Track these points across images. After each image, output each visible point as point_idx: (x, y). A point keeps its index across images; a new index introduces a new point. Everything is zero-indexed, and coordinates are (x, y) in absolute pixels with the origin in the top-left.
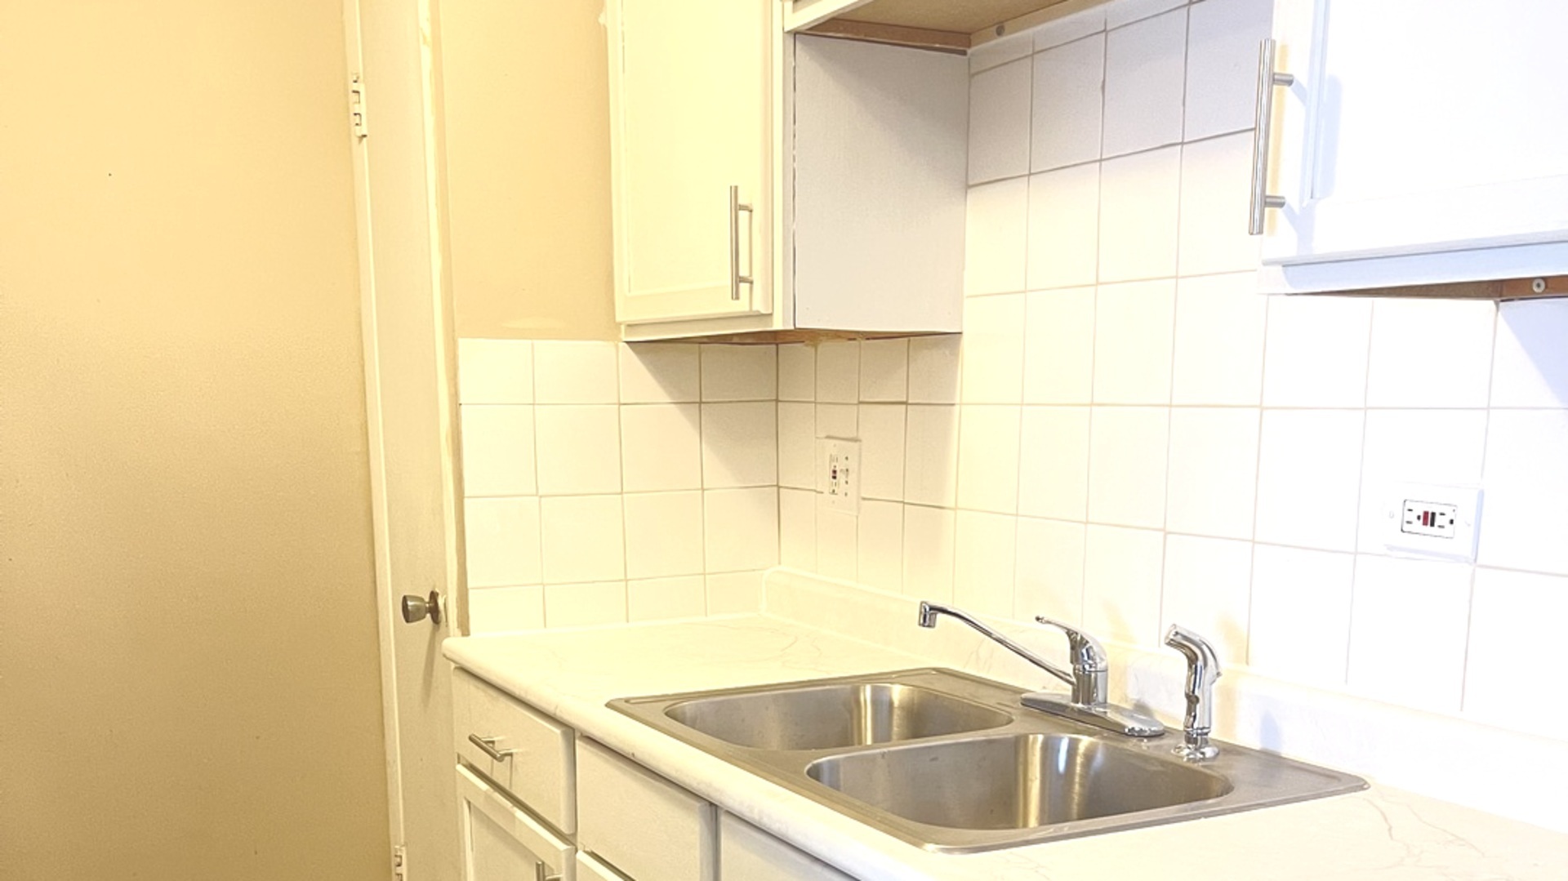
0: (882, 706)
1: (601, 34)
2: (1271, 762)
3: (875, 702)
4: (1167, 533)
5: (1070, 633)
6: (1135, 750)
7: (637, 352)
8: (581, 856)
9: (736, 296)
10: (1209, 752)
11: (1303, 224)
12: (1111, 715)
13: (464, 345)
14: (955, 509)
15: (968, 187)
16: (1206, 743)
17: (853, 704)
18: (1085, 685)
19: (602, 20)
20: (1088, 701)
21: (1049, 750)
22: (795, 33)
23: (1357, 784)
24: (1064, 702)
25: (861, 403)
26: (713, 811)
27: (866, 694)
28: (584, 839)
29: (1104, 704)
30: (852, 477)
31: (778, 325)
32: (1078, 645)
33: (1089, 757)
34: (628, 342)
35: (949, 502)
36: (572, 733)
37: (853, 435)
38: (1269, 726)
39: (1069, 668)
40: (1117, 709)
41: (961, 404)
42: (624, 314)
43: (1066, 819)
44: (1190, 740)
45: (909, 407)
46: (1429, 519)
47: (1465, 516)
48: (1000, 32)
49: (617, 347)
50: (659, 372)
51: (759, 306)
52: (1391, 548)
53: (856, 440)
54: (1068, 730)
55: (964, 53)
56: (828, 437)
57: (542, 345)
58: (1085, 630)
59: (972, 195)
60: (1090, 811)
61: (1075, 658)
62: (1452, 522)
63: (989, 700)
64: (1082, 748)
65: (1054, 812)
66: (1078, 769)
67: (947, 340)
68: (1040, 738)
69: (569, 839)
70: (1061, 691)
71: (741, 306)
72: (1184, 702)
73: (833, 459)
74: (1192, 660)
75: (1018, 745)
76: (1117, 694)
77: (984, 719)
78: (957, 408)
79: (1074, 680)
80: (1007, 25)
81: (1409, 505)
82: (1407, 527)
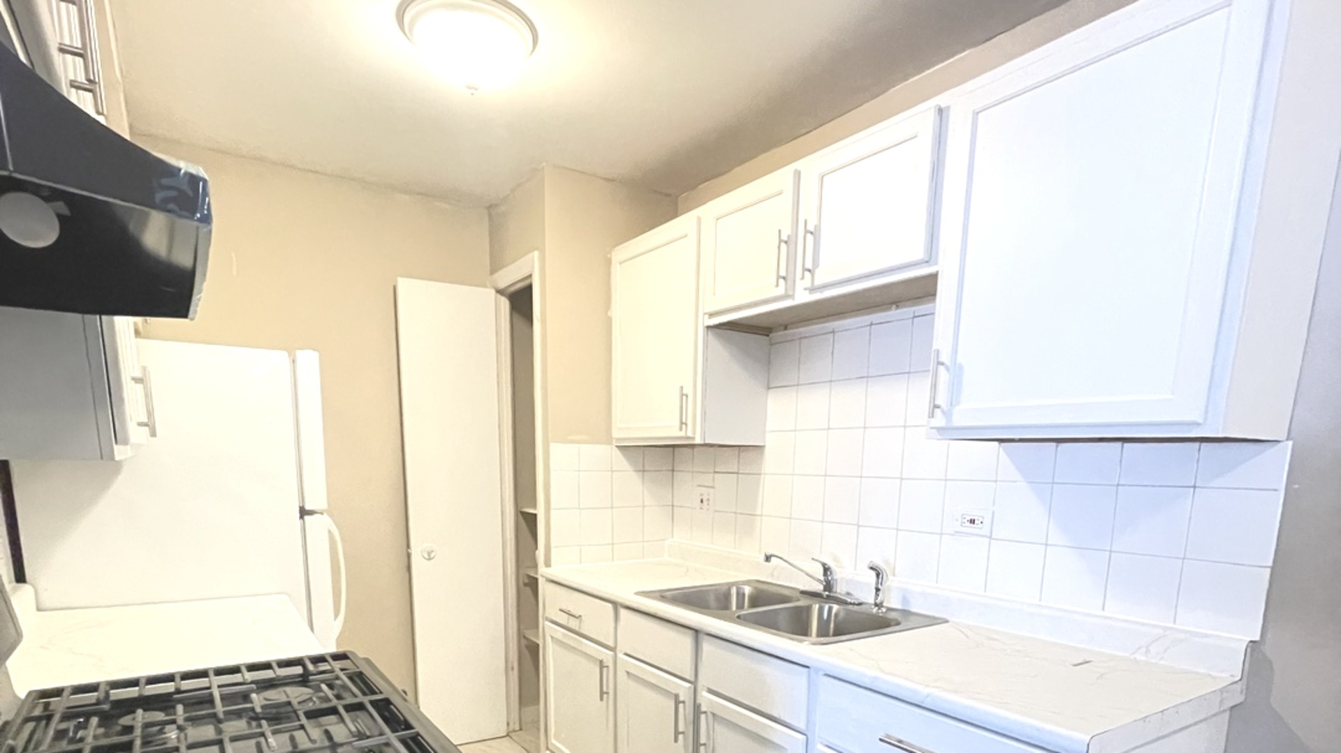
0: (741, 595)
1: (609, 321)
2: (906, 613)
3: (738, 594)
4: (859, 526)
5: (824, 565)
6: (852, 609)
7: (620, 450)
8: (621, 656)
9: (681, 429)
10: (884, 610)
11: (948, 415)
12: (839, 596)
13: (553, 446)
14: (761, 515)
15: (769, 388)
16: (882, 606)
17: (727, 596)
18: (828, 586)
19: (609, 314)
20: (830, 591)
21: (821, 610)
22: (708, 327)
23: (947, 621)
24: (819, 591)
25: (715, 472)
26: (696, 632)
27: (734, 591)
28: (621, 648)
29: (836, 592)
30: (711, 502)
31: (698, 441)
32: (826, 570)
33: (836, 615)
34: (617, 446)
35: (759, 512)
36: (616, 605)
37: (711, 485)
38: (905, 600)
39: (822, 578)
40: (840, 594)
41: (765, 474)
42: (615, 434)
43: (827, 635)
44: (876, 605)
45: (740, 476)
46: (972, 521)
47: (987, 521)
48: (786, 328)
49: (611, 448)
50: (628, 458)
51: (690, 434)
52: (957, 532)
53: (713, 487)
54: (826, 603)
55: (768, 336)
56: (699, 486)
57: (584, 447)
58: (830, 563)
59: (771, 391)
60: (836, 634)
61: (825, 574)
62: (982, 523)
63: (786, 592)
64: (834, 611)
65: (823, 632)
66: (833, 618)
67: (759, 448)
68: (817, 606)
69: (613, 649)
70: (819, 588)
71: (682, 434)
72: (874, 591)
73: (702, 495)
74: (878, 575)
75: (808, 609)
76: (840, 589)
77: (785, 599)
78: (762, 476)
79: (824, 583)
80: (789, 327)
81: (964, 516)
82: (963, 525)
